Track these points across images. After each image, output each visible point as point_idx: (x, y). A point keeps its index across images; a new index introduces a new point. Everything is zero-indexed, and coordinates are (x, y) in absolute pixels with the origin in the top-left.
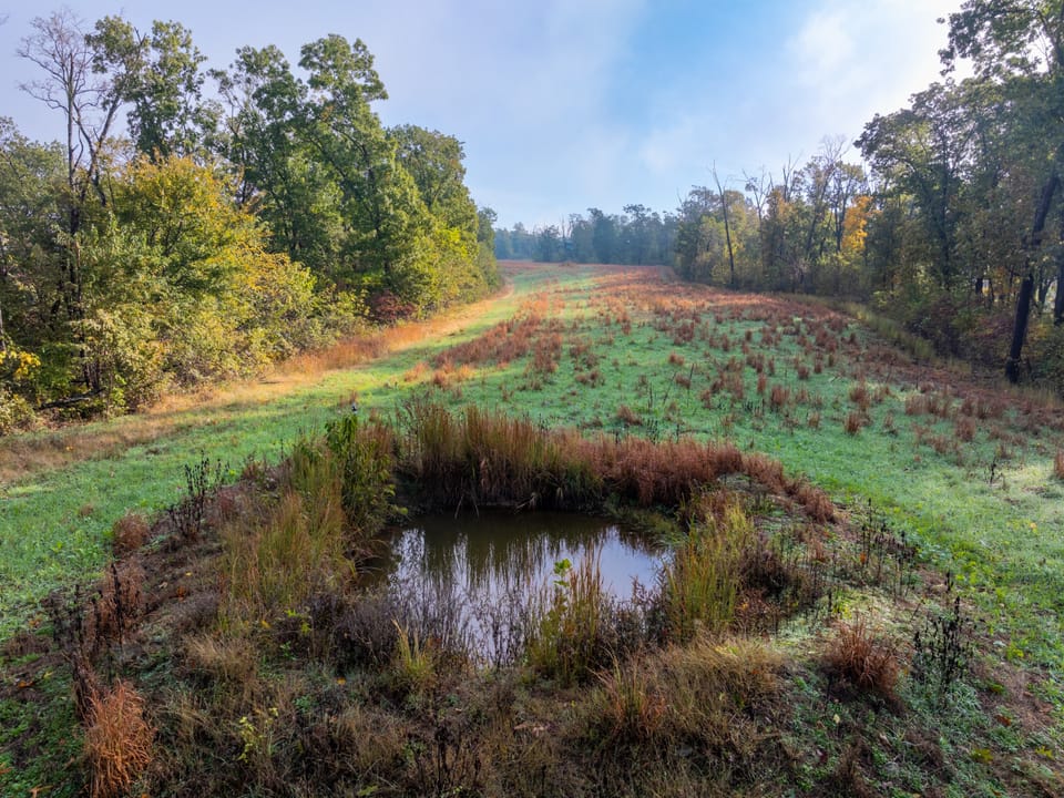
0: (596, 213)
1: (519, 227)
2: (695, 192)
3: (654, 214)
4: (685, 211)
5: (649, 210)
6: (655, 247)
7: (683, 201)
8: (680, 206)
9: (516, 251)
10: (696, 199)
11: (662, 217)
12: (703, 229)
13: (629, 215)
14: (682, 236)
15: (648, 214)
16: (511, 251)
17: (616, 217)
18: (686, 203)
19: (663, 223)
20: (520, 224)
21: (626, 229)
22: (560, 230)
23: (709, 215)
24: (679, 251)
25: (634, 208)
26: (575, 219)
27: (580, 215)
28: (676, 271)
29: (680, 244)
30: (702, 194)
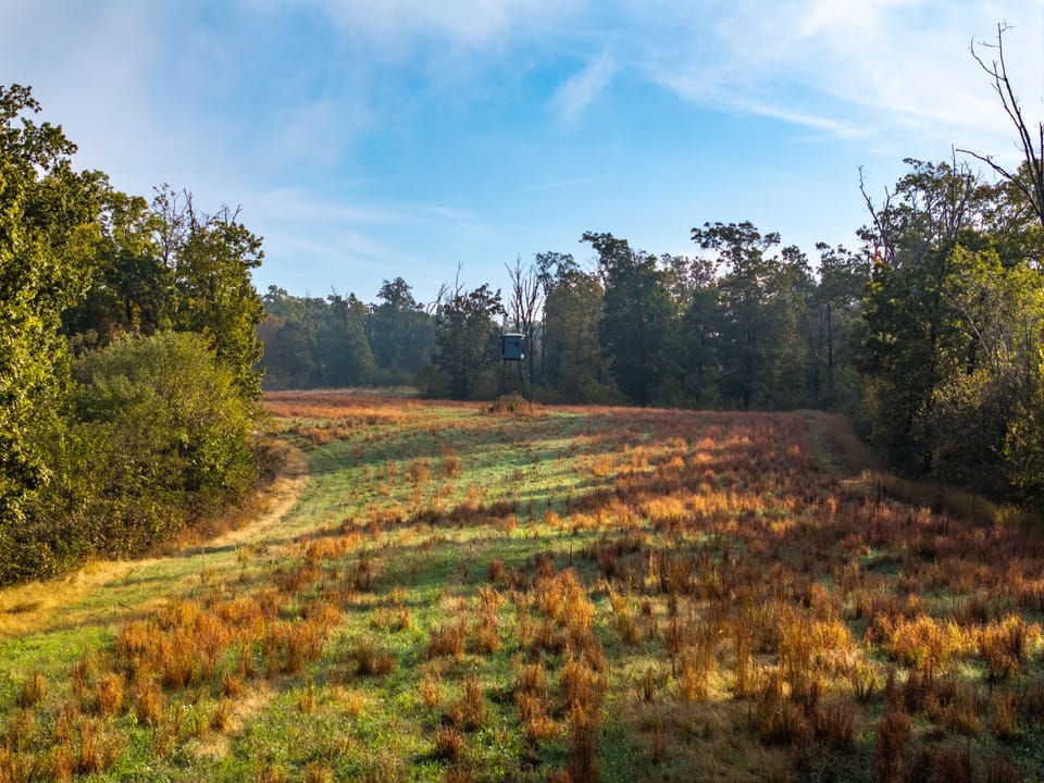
0: (609, 247)
1: (395, 291)
2: (916, 181)
3: (788, 252)
4: (888, 238)
5: (772, 238)
6: (793, 348)
7: (879, 208)
8: (868, 222)
9: (384, 362)
10: (919, 201)
11: (814, 260)
12: (957, 290)
13: (711, 255)
14: (881, 316)
15: (770, 253)
16: (368, 360)
17: (678, 263)
18: (886, 213)
19: (818, 278)
20: (399, 282)
21: (703, 298)
22: (507, 300)
23: (973, 242)
24: (871, 368)
25: (728, 233)
26: (553, 270)
27: (568, 258)
28: (863, 432)
29: (873, 343)
30: (938, 183)
